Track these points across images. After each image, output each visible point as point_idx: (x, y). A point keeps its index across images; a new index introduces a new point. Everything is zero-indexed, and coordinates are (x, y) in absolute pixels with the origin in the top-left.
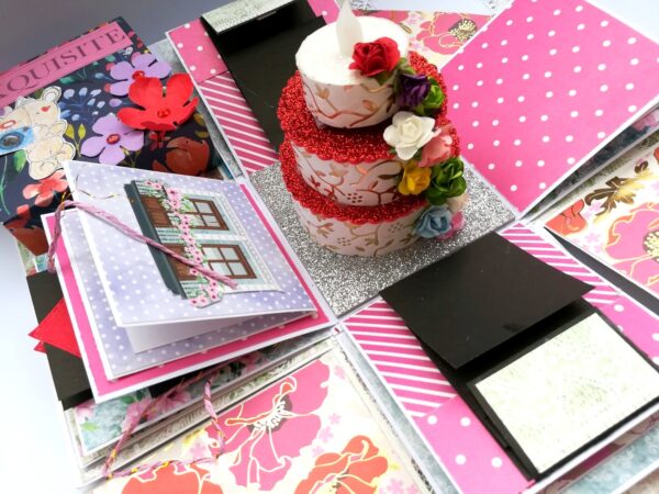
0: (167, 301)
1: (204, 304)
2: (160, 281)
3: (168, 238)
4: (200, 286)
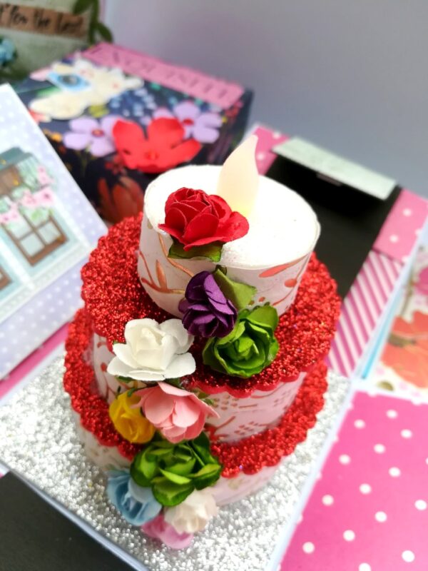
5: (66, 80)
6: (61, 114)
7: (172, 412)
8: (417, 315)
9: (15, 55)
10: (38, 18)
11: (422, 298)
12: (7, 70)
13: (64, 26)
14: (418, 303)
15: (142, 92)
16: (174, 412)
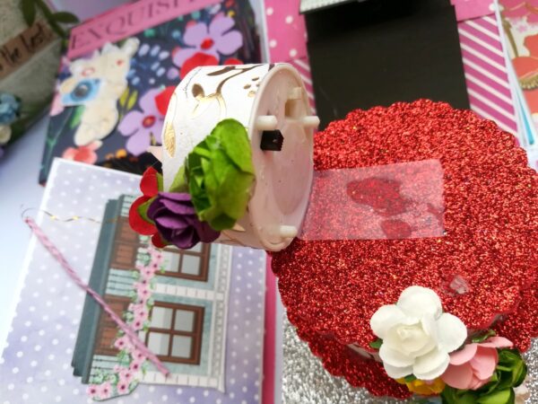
0: (62, 382)
1: (104, 397)
2: (70, 351)
3: (117, 286)
4: (116, 366)
5: (80, 93)
6: (105, 130)
7: (472, 372)
8: (529, 42)
9: (18, 100)
10: (7, 55)
11: (524, 22)
12: (23, 116)
13: (31, 43)
14: (522, 29)
15: (145, 49)
16: (474, 370)
